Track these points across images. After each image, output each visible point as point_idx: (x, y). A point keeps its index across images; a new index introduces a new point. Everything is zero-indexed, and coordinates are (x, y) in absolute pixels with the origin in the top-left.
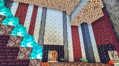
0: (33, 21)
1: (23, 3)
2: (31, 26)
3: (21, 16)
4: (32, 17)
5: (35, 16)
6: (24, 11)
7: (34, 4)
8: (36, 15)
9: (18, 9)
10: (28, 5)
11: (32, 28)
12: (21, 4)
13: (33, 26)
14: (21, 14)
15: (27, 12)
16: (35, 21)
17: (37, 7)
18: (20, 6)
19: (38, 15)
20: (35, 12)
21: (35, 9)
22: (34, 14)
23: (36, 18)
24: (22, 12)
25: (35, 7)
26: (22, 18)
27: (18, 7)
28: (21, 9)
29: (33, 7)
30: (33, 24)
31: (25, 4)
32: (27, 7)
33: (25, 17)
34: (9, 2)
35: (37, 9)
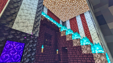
0: (86, 28)
1: (71, 19)
2: (86, 33)
3: (75, 28)
4: (83, 25)
5: (85, 23)
6: (75, 23)
7: (79, 14)
8: (86, 21)
9: (71, 24)
10: (75, 18)
11: (88, 34)
12: (71, 20)
13: (88, 32)
14: (74, 27)
15: (77, 23)
16: (87, 27)
17: (83, 14)
18: (71, 22)
19: (87, 21)
20: (84, 19)
21: (82, 17)
22: (84, 22)
23: (87, 24)
24: (74, 25)
25: (81, 16)
26: (76, 29)
27: (70, 23)
28: (72, 24)
29: (80, 16)
30: (87, 30)
31: (73, 18)
32: (76, 20)
33: (78, 28)
34: (64, 23)
35: (84, 17)
